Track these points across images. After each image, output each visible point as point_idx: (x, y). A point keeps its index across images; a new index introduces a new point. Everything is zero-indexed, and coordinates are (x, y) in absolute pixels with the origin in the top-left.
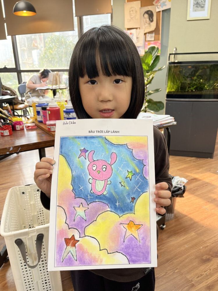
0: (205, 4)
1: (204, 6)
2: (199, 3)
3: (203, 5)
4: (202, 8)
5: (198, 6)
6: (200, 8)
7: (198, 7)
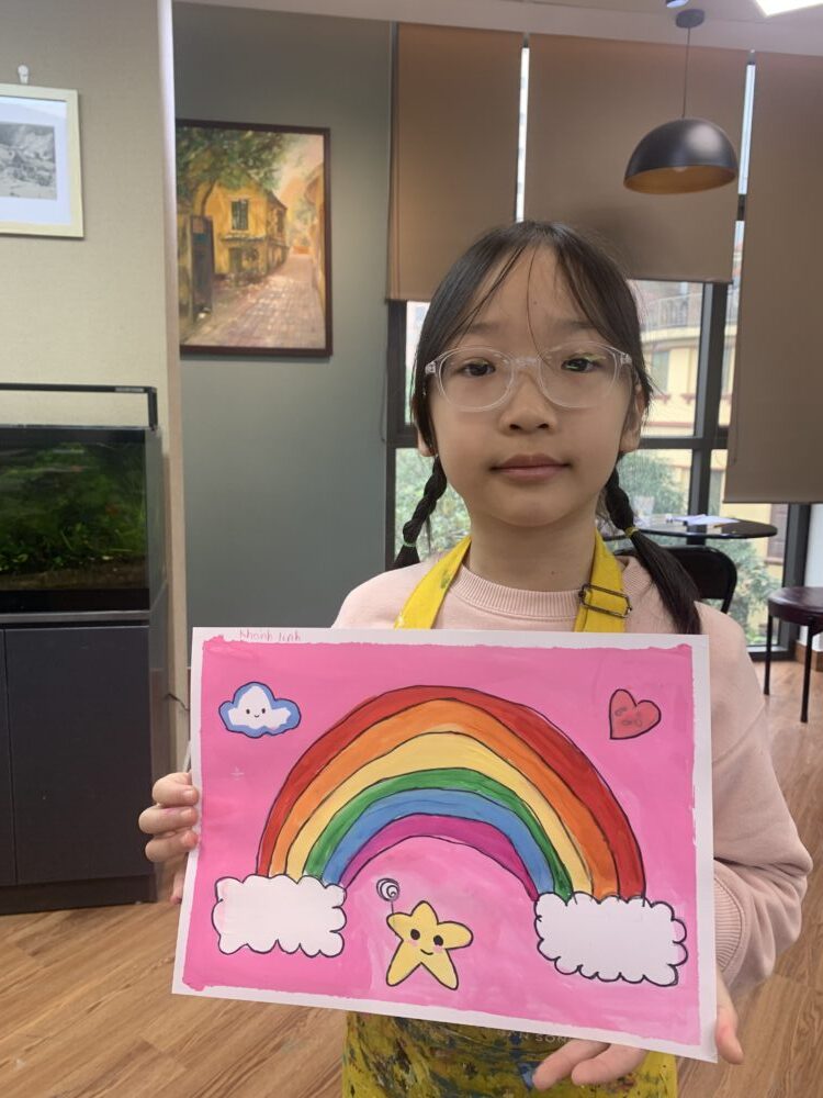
0: (54, 170)
1: (50, 177)
2: (25, 160)
3: (46, 174)
4: (42, 184)
5: (25, 173)
6: (31, 186)
7: (22, 179)
